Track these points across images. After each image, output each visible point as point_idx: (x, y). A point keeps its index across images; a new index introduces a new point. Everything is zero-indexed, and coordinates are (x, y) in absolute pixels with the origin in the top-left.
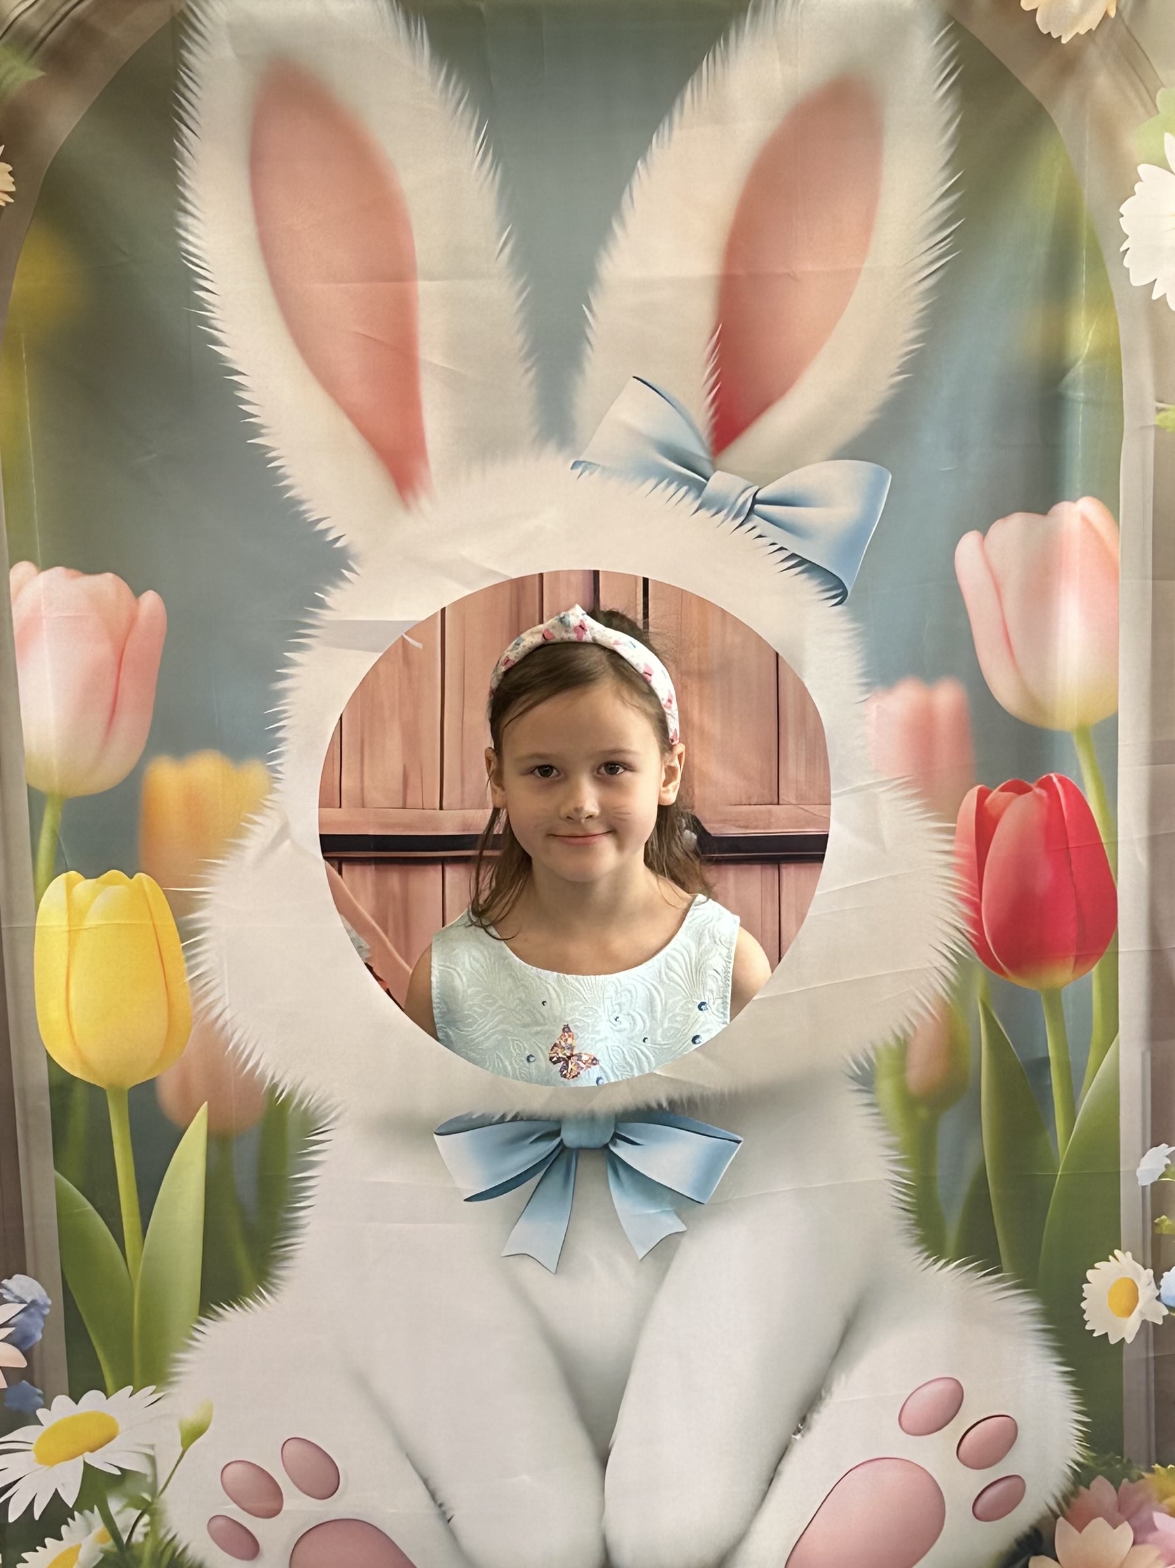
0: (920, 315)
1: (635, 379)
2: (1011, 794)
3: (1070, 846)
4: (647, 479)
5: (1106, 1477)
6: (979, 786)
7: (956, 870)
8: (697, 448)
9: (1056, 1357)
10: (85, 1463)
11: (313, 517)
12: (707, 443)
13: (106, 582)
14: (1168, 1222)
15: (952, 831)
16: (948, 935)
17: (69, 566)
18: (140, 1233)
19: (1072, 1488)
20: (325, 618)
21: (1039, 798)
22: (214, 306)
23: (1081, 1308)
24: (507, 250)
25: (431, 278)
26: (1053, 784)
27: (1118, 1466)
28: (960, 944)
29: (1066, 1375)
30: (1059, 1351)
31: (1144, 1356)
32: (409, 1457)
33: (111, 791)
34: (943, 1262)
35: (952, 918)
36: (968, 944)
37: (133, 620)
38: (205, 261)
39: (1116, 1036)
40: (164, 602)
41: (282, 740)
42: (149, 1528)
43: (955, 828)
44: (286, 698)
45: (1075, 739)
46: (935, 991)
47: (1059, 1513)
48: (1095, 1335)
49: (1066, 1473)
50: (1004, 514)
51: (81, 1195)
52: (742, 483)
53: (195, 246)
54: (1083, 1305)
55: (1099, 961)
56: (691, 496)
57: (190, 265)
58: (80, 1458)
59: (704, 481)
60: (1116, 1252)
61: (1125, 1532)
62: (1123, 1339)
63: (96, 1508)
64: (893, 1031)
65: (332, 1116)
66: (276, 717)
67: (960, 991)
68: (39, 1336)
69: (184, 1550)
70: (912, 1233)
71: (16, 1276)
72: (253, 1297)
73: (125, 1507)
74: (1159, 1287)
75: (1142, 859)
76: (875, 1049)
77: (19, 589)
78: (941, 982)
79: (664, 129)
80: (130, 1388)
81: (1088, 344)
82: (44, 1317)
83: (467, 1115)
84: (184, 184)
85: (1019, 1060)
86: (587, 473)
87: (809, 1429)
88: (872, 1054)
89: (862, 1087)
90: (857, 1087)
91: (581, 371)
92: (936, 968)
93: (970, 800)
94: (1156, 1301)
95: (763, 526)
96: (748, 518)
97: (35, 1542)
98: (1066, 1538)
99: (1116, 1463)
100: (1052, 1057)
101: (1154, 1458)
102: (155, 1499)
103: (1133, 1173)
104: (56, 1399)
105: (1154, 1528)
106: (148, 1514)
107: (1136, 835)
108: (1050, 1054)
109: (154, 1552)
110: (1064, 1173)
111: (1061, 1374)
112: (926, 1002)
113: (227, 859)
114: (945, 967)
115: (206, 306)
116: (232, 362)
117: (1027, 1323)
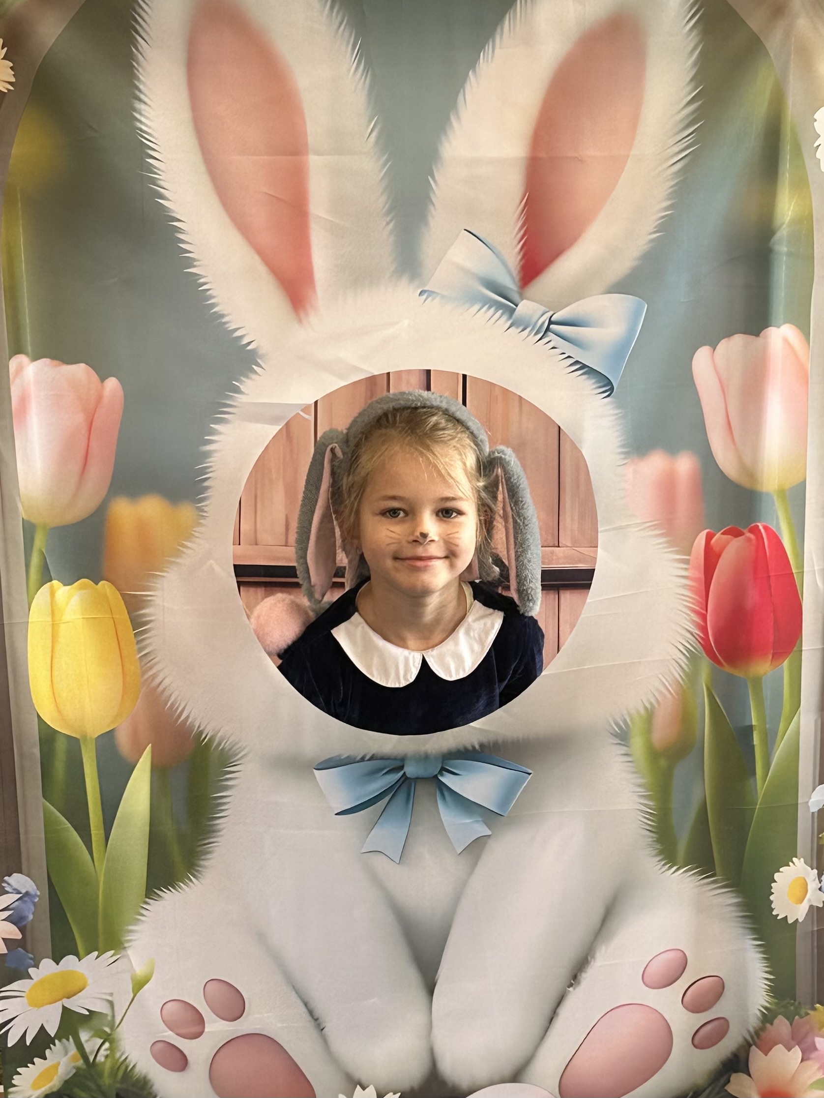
0: (672, 189)
1: (466, 231)
2: (729, 536)
3: (771, 574)
4: (472, 305)
5: (784, 1016)
6: (707, 531)
8: (510, 283)
9: (754, 934)
10: (64, 1008)
11: (232, 327)
12: (517, 278)
13: (80, 370)
15: (686, 562)
16: (684, 637)
17: (53, 357)
18: (104, 842)
19: (761, 1024)
20: (239, 400)
21: (749, 540)
22: (159, 169)
23: (770, 900)
24: (374, 134)
25: (319, 153)
26: (760, 530)
27: (792, 1008)
30: (754, 930)
31: (811, 930)
32: (294, 987)
33: (83, 522)
34: (675, 868)
35: (687, 624)
36: (697, 642)
37: (99, 398)
39: (798, 709)
40: (122, 386)
41: (207, 488)
42: (108, 1052)
43: (688, 560)
44: (211, 457)
45: (775, 498)
46: (674, 677)
47: (752, 1042)
48: (779, 918)
49: (757, 1015)
50: (729, 334)
51: (62, 815)
52: (543, 309)
53: (146, 126)
54: (772, 898)
55: (789, 657)
56: (505, 318)
57: (142, 139)
58: (60, 1002)
59: (515, 307)
60: (794, 859)
61: (797, 1052)
62: (797, 919)
63: (70, 1037)
64: (642, 701)
65: (242, 754)
66: (203, 471)
67: (692, 677)
68: (31, 917)
69: (134, 1066)
70: (653, 848)
71: (15, 874)
72: (185, 883)
73: (92, 1037)
74: (820, 882)
75: (820, 584)
76: (630, 715)
77: (16, 375)
78: (678, 670)
79: (489, 48)
80: (96, 953)
81: (790, 213)
82: (34, 904)
83: (338, 755)
84: (139, 80)
85: (732, 726)
86: (430, 299)
87: (579, 983)
89: (620, 742)
90: (616, 741)
91: (427, 223)
92: (674, 659)
93: (701, 540)
94: (819, 891)
95: (556, 341)
96: (545, 335)
97: (26, 1061)
98: (758, 1060)
99: (791, 1006)
100: (754, 725)
101: (816, 999)
102: (113, 1032)
103: (808, 802)
104: (42, 962)
105: (815, 1049)
106: (109, 1042)
107: (816, 568)
108: (754, 723)
109: (112, 1068)
110: (760, 806)
111: (755, 947)
112: (667, 683)
113: (167, 572)
114: (680, 659)
115: (155, 170)
116: (173, 211)
117: (732, 911)
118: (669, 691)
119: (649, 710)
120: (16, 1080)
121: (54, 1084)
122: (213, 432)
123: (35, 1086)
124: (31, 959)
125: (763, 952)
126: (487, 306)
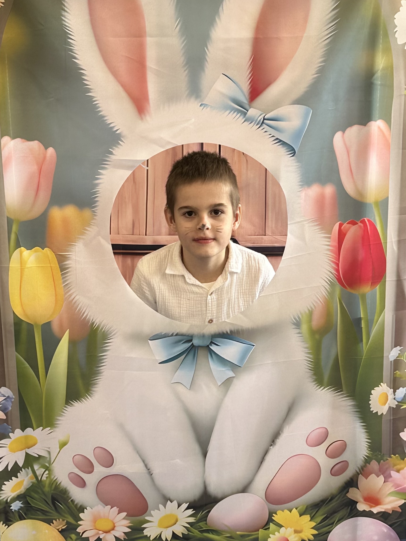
0: (323, 53)
2: (351, 225)
3: (371, 244)
5: (376, 460)
6: (339, 222)
7: (330, 251)
8: (244, 100)
9: (361, 420)
10: (26, 453)
11: (109, 122)
13: (35, 144)
14: (399, 373)
15: (329, 238)
16: (328, 275)
17: (22, 138)
18: (45, 376)
19: (364, 464)
20: (111, 158)
21: (360, 226)
22: (74, 45)
23: (369, 403)
24: (178, 27)
25: (151, 36)
26: (366, 222)
27: (380, 456)
28: (332, 278)
29: (363, 426)
30: (361, 418)
31: (390, 419)
32: (138, 452)
33: (36, 219)
35: (329, 268)
36: (335, 278)
37: (45, 158)
38: (72, 29)
39: (384, 310)
40: (56, 152)
41: (97, 201)
42: (48, 475)
44: (99, 186)
45: (373, 206)
46: (323, 294)
47: (359, 473)
48: (373, 412)
49: (362, 459)
50: (351, 126)
51: (24, 360)
52: (260, 112)
53: (67, 23)
54: (370, 402)
55: (379, 284)
56: (242, 117)
57: (66, 30)
58: (24, 451)
59: (247, 111)
60: (381, 384)
61: (382, 478)
62: (383, 413)
63: (29, 467)
64: (307, 307)
65: (113, 334)
66: (95, 193)
67: (331, 294)
68: (10, 408)
69: (60, 483)
71: (2, 387)
72: (84, 398)
73: (40, 468)
74: (395, 395)
75: (395, 248)
76: (301, 314)
77: (5, 146)
78: (324, 290)
80: (41, 428)
81: (382, 65)
82: (12, 402)
83: (160, 333)
85: (351, 318)
86: (205, 108)
87: (275, 444)
88: (300, 316)
90: (294, 327)
91: (204, 70)
92: (323, 286)
93: (336, 227)
94: (394, 400)
95: (267, 128)
96: (262, 125)
97: (9, 479)
98: (362, 481)
99: (379, 455)
100: (362, 318)
101: (391, 453)
102: (50, 466)
103: (388, 356)
104: (16, 430)
105: (391, 476)
106: (48, 471)
107: (393, 240)
108: (362, 317)
109: (50, 483)
110: (366, 357)
111: (362, 426)
112: (319, 298)
113: (77, 243)
114: (326, 285)
115: (72, 45)
116: (81, 65)
117: (351, 409)
118: (321, 302)
119: (311, 311)
120: (4, 487)
121: (21, 490)
122: (100, 174)
123: (12, 491)
124: (11, 429)
125: (365, 429)
126: (232, 112)
